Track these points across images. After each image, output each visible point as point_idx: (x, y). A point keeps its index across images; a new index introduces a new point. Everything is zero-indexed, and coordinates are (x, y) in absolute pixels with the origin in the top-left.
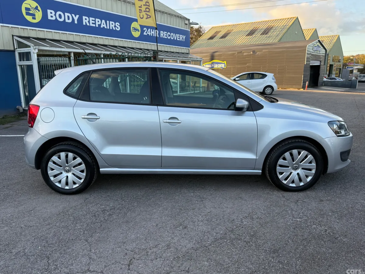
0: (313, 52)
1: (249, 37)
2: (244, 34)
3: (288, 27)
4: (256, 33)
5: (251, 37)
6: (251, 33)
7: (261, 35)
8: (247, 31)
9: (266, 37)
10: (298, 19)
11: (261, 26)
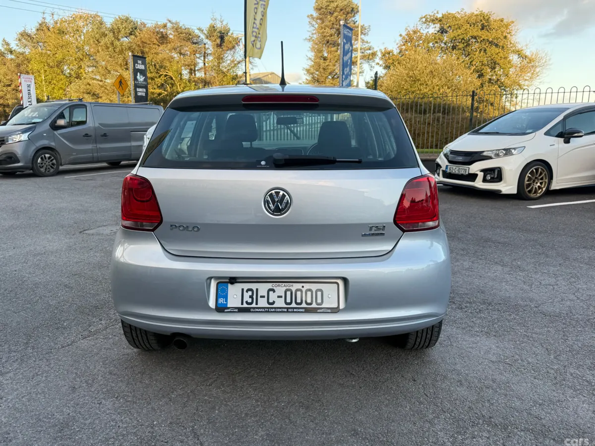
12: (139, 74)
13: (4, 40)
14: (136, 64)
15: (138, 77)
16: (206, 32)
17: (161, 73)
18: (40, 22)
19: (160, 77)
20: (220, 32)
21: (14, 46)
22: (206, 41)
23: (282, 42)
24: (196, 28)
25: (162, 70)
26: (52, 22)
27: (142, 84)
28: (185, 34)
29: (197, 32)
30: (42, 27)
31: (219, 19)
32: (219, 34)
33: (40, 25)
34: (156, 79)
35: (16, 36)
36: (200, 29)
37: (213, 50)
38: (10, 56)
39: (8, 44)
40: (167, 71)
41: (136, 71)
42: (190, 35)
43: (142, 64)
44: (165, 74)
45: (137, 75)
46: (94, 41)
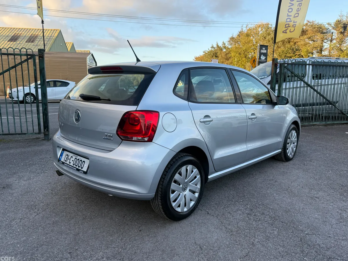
0: (90, 63)
1: (12, 43)
2: (5, 39)
3: (53, 38)
4: (20, 40)
5: (15, 43)
6: (14, 39)
7: (26, 42)
8: (7, 36)
9: (33, 45)
10: (61, 32)
11: (23, 33)
12: (262, 55)
13: (223, 42)
14: (261, 50)
15: (262, 57)
16: (333, 25)
17: (296, 54)
18: (240, 31)
19: (295, 55)
20: (344, 24)
21: (227, 45)
22: (333, 31)
23: (128, 40)
24: (326, 24)
25: (297, 52)
26: (246, 30)
27: (263, 61)
28: (317, 28)
29: (327, 26)
30: (241, 34)
31: (346, 15)
32: (342, 26)
33: (240, 32)
34: (292, 57)
35: (228, 40)
36: (329, 24)
37: (337, 36)
38: (224, 50)
39: (225, 44)
40: (300, 52)
41: (261, 54)
42: (321, 28)
43: (265, 50)
44: (298, 54)
45: (261, 56)
46: (263, 38)
